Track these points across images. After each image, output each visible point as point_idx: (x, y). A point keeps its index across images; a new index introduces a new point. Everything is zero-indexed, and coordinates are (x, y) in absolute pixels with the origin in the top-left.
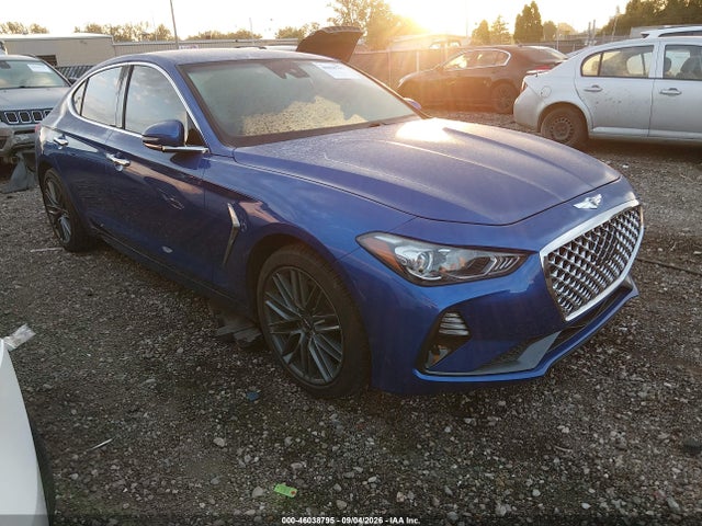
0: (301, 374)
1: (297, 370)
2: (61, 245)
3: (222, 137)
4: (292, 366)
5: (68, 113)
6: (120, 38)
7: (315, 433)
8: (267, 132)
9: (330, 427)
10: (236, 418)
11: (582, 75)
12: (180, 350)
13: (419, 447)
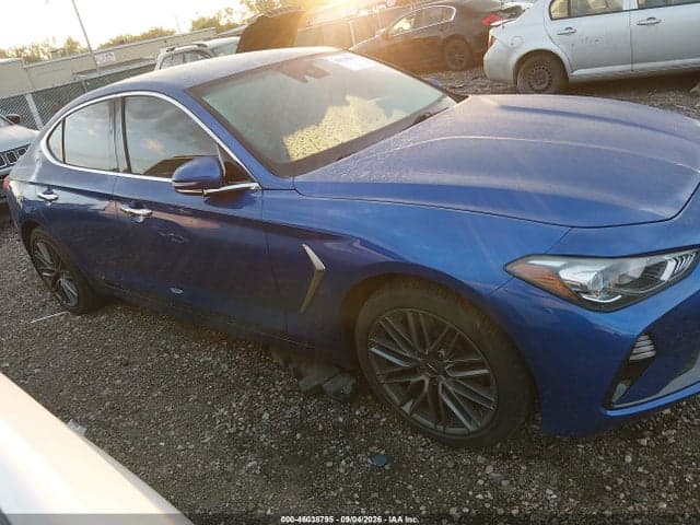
0: (431, 424)
1: (425, 421)
2: (64, 307)
3: (272, 168)
4: (415, 415)
5: (46, 163)
6: (29, 60)
7: (480, 496)
8: (316, 151)
9: (493, 485)
10: (376, 495)
11: (552, 19)
12: (266, 416)
13: (608, 488)
